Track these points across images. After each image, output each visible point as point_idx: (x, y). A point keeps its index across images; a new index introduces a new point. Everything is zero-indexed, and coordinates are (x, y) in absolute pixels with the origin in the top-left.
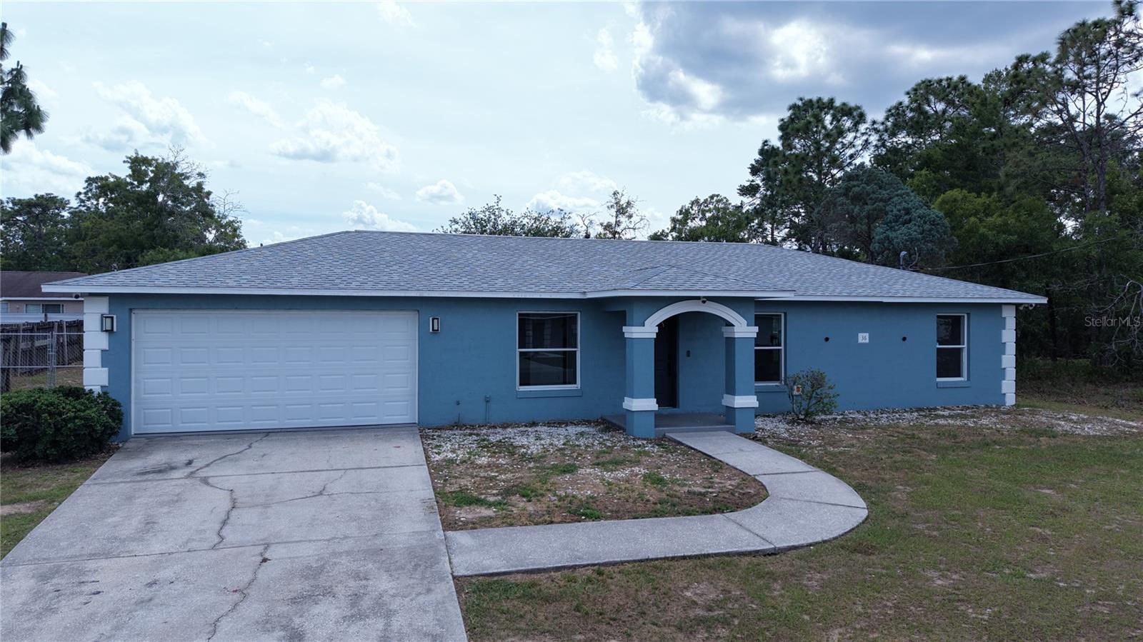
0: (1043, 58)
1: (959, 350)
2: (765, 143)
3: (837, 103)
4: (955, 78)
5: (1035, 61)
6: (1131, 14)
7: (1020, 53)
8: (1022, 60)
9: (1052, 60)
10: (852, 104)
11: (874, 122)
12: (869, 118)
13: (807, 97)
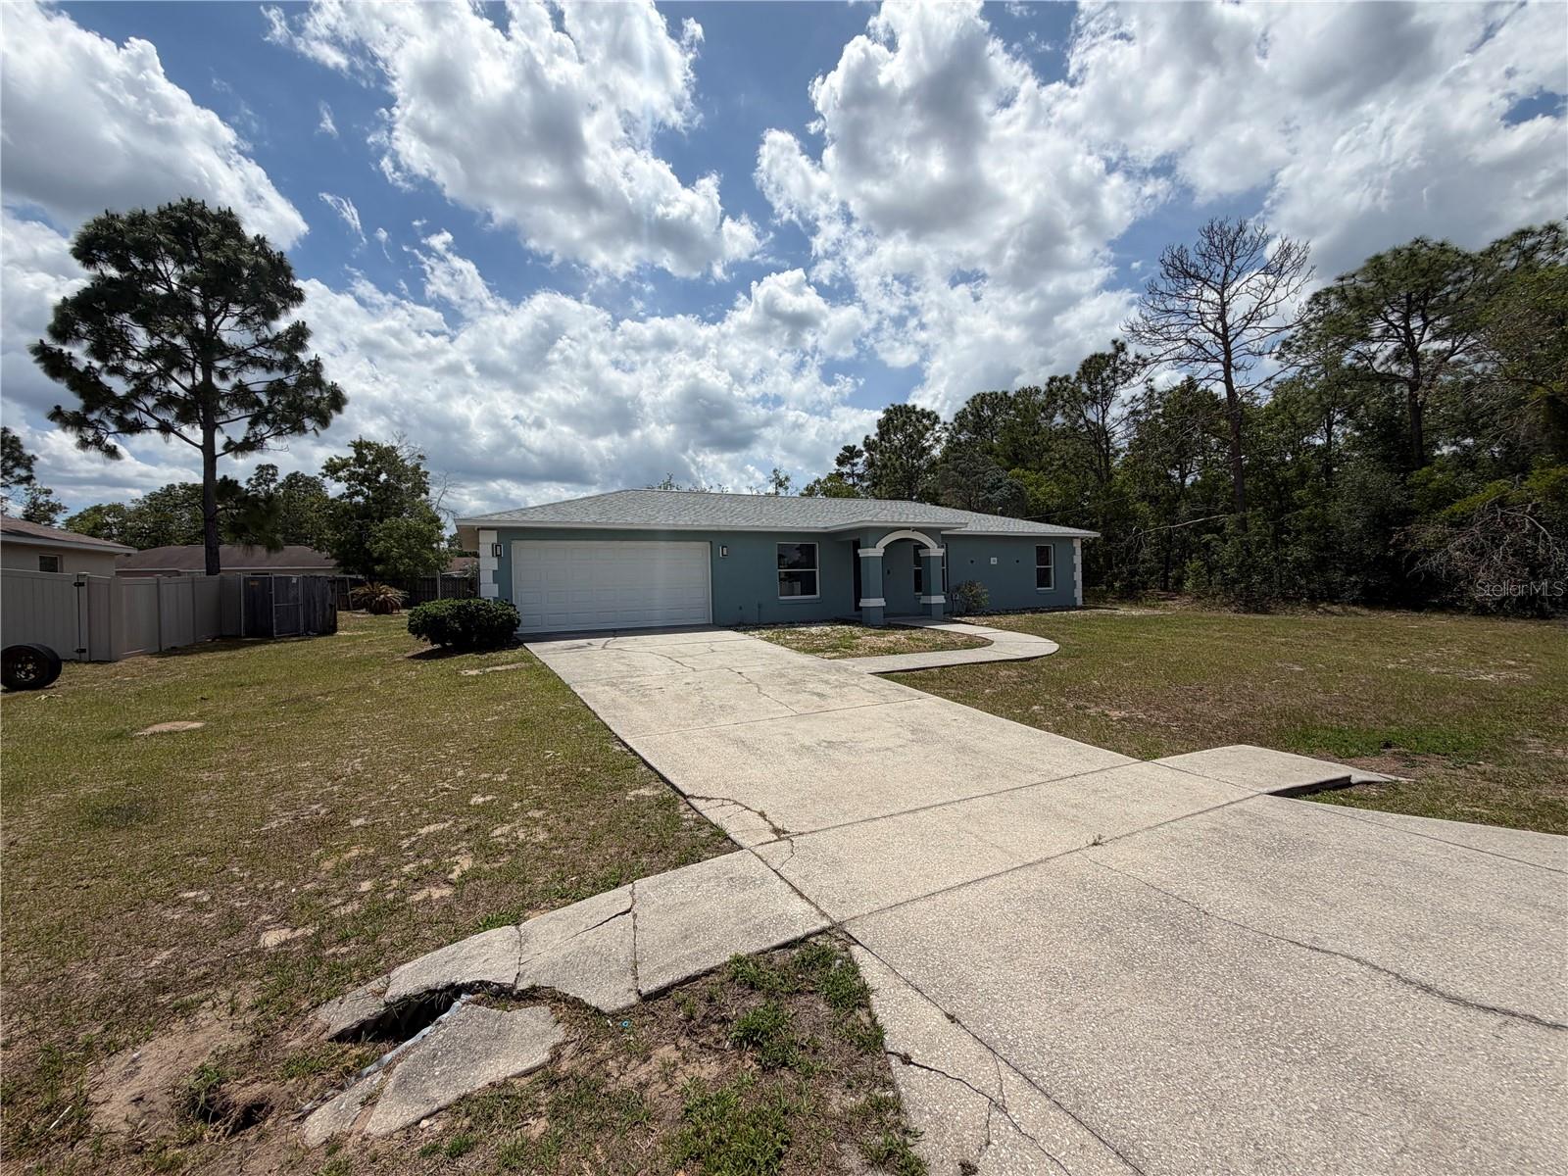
0: (1067, 378)
1: (1048, 570)
2: (867, 437)
3: (918, 409)
4: (999, 392)
5: (1060, 381)
6: (1123, 350)
7: (1051, 375)
8: (1052, 380)
9: (1072, 381)
10: (928, 410)
11: (945, 423)
12: (942, 420)
13: (897, 404)
